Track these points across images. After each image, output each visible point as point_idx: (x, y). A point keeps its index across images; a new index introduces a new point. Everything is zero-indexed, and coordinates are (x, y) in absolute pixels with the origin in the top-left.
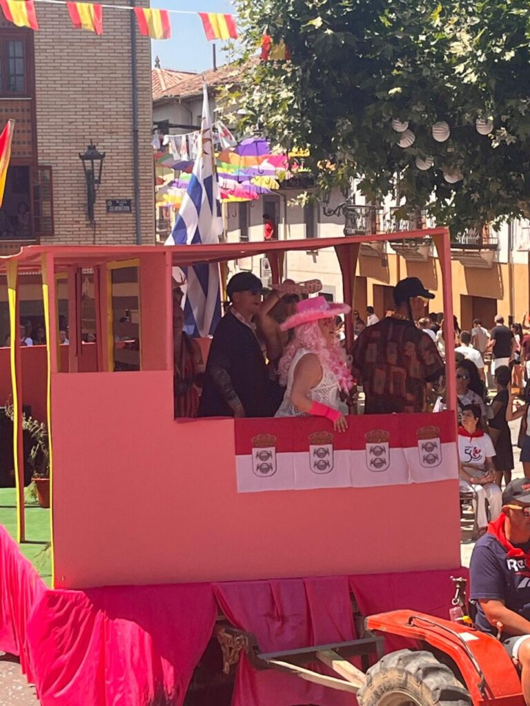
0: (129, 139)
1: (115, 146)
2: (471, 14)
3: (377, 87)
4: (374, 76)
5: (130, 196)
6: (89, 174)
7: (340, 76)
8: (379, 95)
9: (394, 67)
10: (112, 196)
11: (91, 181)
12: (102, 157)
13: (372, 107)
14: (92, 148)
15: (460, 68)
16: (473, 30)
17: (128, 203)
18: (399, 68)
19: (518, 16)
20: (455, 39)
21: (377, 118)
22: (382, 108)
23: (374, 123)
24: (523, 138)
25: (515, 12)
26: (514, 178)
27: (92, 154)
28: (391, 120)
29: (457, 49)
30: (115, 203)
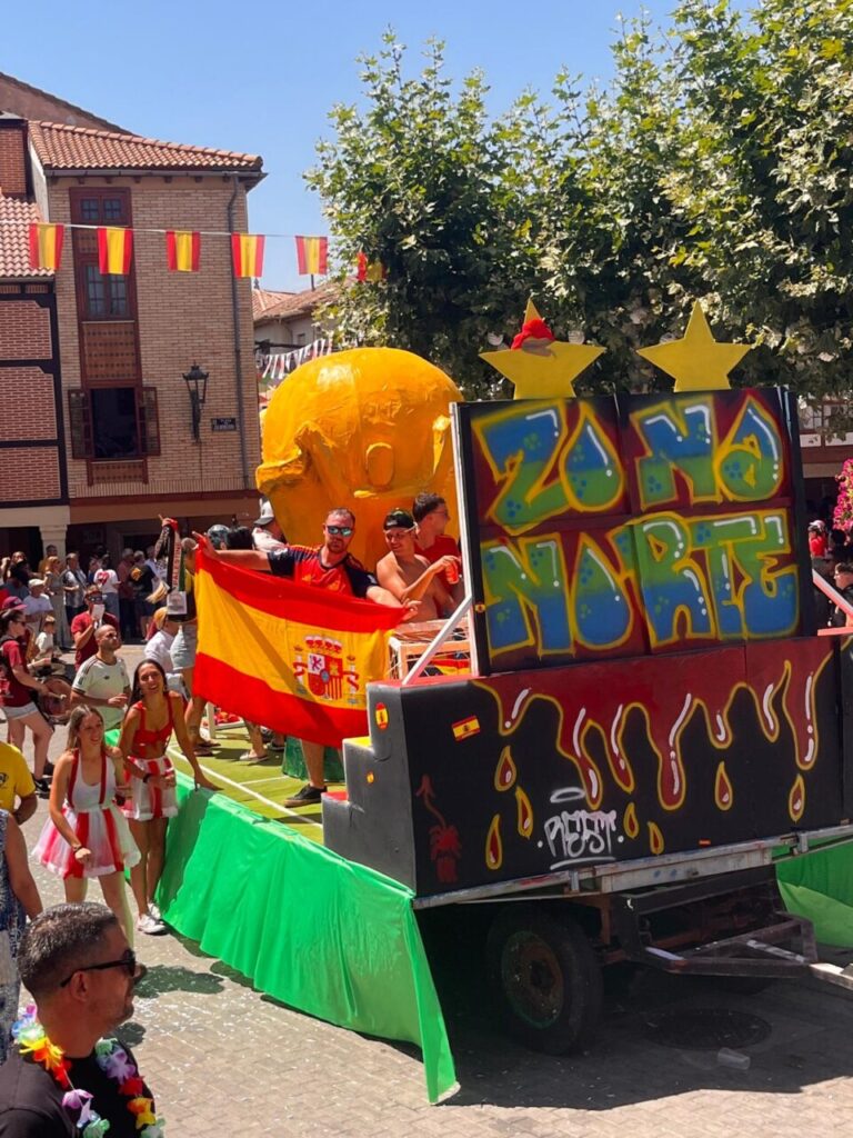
0: (232, 358)
1: (218, 366)
2: (560, 229)
3: (472, 302)
4: (469, 291)
5: (234, 414)
6: (194, 394)
7: (435, 292)
8: (474, 309)
9: (487, 283)
10: (217, 415)
11: (196, 400)
12: (205, 377)
13: (467, 321)
14: (195, 368)
15: (551, 282)
16: (562, 244)
17: (233, 421)
18: (492, 284)
19: (605, 229)
20: (544, 254)
21: (473, 332)
22: (477, 322)
23: (470, 337)
24: (613, 348)
25: (601, 226)
26: (606, 387)
27: (195, 374)
28: (486, 334)
29: (548, 263)
30: (220, 422)
